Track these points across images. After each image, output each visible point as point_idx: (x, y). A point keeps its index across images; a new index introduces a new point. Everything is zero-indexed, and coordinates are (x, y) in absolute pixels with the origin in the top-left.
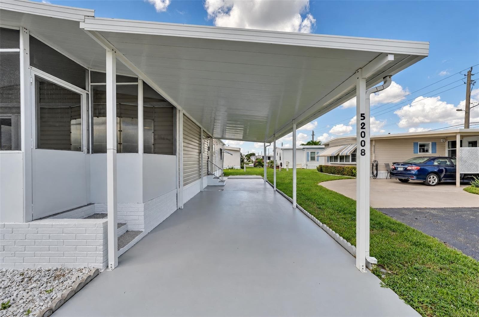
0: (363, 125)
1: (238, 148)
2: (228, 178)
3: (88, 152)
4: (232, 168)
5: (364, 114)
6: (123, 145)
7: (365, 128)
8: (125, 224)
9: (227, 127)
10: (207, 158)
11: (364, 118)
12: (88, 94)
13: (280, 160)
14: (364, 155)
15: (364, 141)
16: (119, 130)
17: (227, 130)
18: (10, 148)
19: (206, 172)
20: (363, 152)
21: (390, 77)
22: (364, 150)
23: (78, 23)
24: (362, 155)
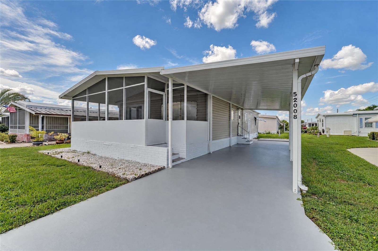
0: (295, 99)
1: (275, 116)
2: (258, 140)
3: (165, 120)
4: (269, 133)
5: (296, 92)
6: (182, 116)
7: (297, 102)
8: (178, 154)
9: (261, 100)
10: (237, 124)
11: (296, 95)
12: (165, 94)
13: (323, 126)
14: (296, 118)
15: (296, 110)
16: (180, 108)
17: (261, 102)
18: (141, 119)
19: (237, 133)
20: (295, 117)
21: (317, 66)
22: (296, 116)
23: (159, 72)
24: (294, 118)
